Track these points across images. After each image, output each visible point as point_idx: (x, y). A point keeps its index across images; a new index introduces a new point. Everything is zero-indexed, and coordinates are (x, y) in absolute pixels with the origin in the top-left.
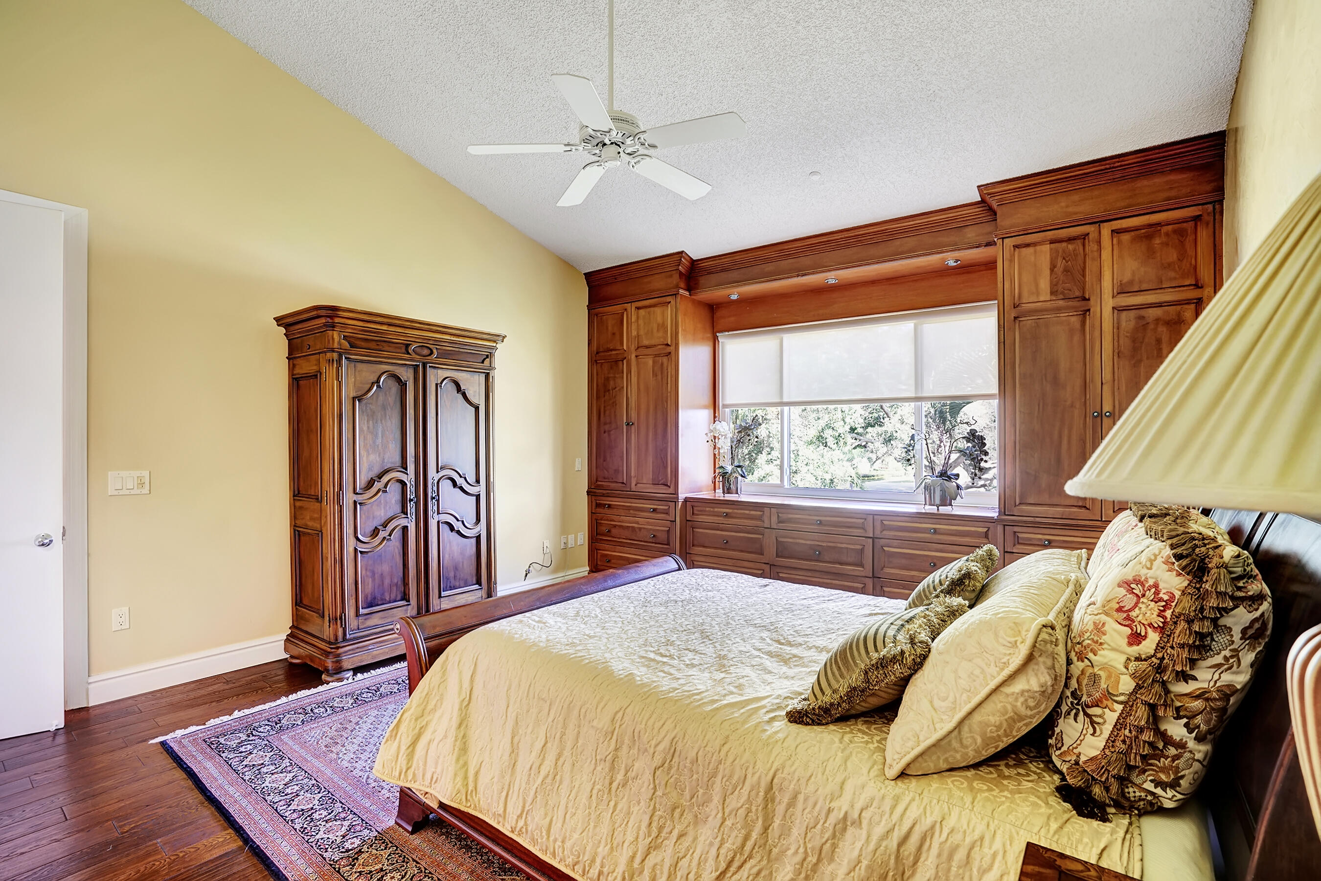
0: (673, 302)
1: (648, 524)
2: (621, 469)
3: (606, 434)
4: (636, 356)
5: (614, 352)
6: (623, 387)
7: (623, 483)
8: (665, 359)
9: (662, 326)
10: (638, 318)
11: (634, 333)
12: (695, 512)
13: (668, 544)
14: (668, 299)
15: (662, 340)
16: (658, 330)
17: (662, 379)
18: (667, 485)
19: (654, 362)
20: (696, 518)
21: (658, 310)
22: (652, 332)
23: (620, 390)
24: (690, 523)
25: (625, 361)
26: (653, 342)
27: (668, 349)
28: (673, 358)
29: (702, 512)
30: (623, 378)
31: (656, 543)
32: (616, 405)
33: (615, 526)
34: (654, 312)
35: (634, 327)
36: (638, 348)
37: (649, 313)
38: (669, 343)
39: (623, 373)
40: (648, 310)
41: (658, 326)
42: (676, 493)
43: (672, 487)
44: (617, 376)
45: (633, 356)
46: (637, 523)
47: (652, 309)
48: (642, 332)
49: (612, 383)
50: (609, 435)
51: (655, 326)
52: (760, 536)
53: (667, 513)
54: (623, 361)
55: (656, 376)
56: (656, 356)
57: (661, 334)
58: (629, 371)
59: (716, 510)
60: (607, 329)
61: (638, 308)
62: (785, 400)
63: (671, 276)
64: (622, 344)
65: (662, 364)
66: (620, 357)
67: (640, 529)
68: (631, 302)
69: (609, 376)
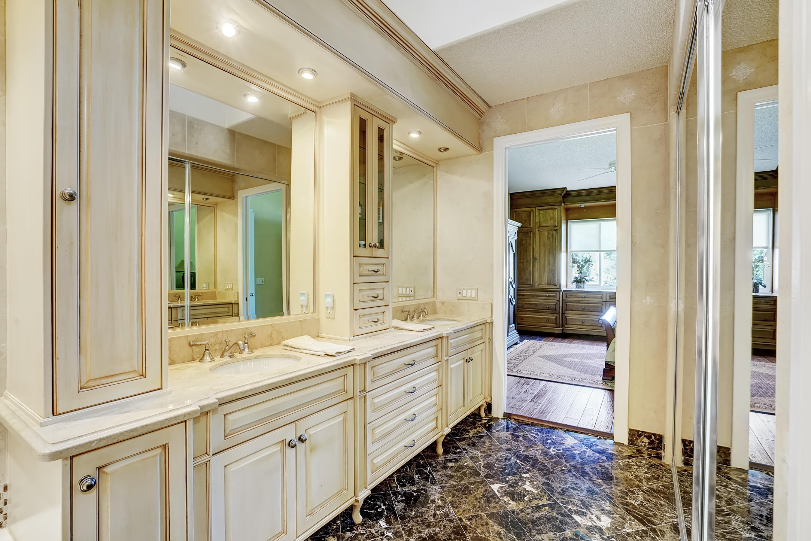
0: (559, 208)
1: (545, 302)
2: (529, 279)
3: (521, 264)
4: (538, 230)
5: (525, 228)
6: (531, 244)
7: (530, 285)
8: (554, 232)
9: (552, 218)
10: (539, 214)
11: (537, 220)
12: (567, 296)
13: (556, 310)
14: (556, 207)
15: (553, 224)
16: (550, 220)
17: (553, 240)
18: (555, 285)
19: (548, 233)
20: (567, 299)
21: (550, 212)
22: (547, 220)
23: (529, 245)
24: (565, 301)
25: (532, 233)
26: (548, 225)
27: (556, 228)
28: (559, 232)
29: (571, 296)
30: (531, 239)
31: (548, 310)
32: (527, 251)
33: (526, 304)
34: (548, 212)
35: (537, 218)
36: (539, 227)
37: (546, 212)
38: (557, 225)
39: (531, 237)
40: (545, 211)
41: (551, 218)
42: (560, 288)
43: (558, 286)
44: (527, 238)
45: (537, 230)
46: (539, 302)
47: (547, 211)
48: (542, 220)
49: (524, 242)
50: (523, 264)
51: (549, 218)
52: (601, 305)
53: (555, 297)
54: (531, 232)
55: (549, 239)
56: (549, 230)
57: (552, 221)
58: (534, 237)
59: (578, 295)
60: (522, 217)
61: (539, 210)
62: (601, 249)
63: (558, 197)
64: (530, 225)
65: (553, 234)
66: (529, 231)
67: (540, 304)
68: (535, 207)
69: (523, 238)
